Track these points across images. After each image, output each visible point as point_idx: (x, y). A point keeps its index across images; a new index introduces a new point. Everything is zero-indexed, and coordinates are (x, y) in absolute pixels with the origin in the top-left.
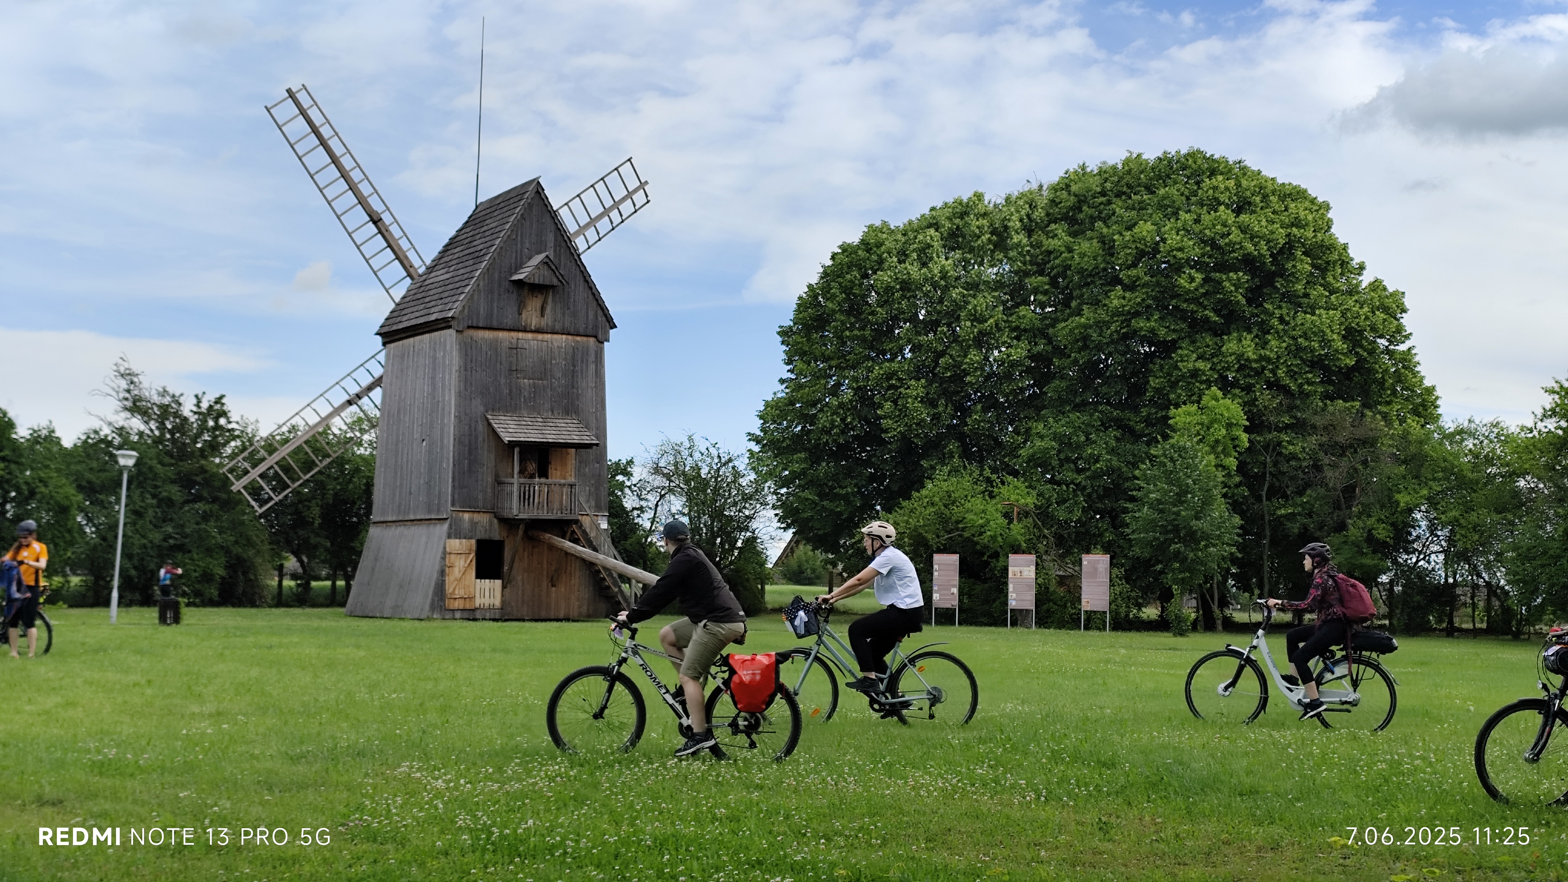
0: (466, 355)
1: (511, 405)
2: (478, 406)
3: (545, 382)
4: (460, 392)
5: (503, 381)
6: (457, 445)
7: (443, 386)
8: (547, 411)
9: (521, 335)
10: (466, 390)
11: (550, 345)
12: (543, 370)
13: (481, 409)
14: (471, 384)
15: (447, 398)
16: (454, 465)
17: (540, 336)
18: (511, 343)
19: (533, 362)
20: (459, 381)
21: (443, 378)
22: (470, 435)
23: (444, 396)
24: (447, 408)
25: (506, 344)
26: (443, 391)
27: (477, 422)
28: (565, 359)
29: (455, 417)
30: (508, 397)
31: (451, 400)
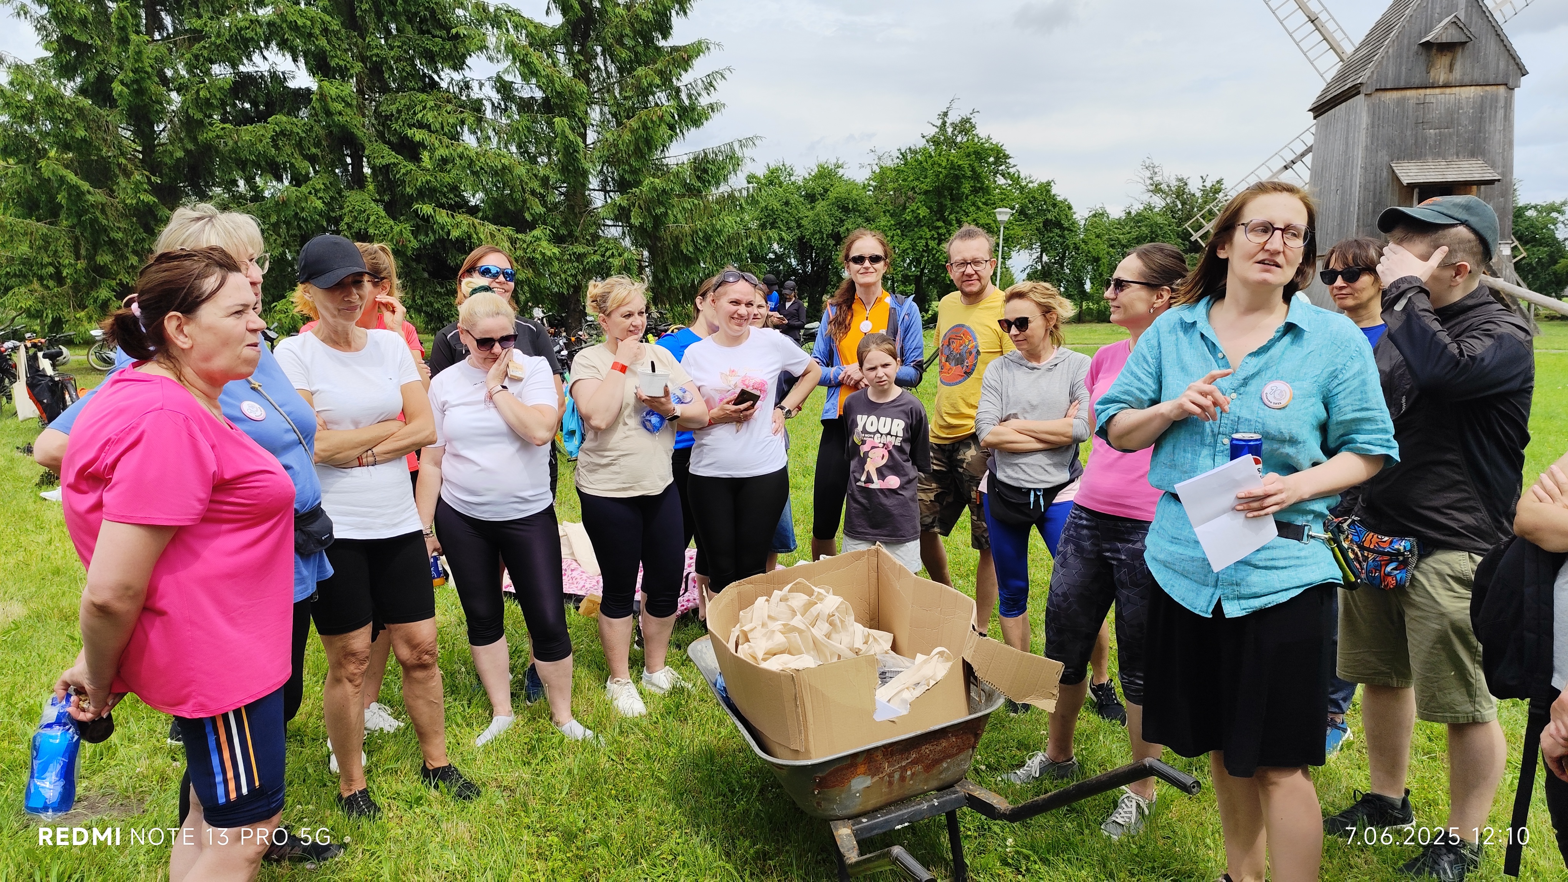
0: (1374, 114)
1: (1416, 154)
2: (1383, 156)
3: (1451, 130)
4: (1366, 146)
5: (1409, 133)
6: (1362, 192)
7: (1354, 143)
8: (1452, 155)
9: (1428, 91)
10: (1372, 144)
11: (1457, 97)
12: (1450, 119)
13: (1387, 158)
14: (1378, 139)
15: (1356, 153)
16: (1359, 208)
17: (1448, 90)
18: (1418, 99)
19: (1440, 113)
20: (1367, 137)
21: (1354, 136)
22: (1375, 181)
23: (1353, 151)
24: (1355, 161)
25: (1412, 102)
26: (1353, 147)
27: (1382, 170)
28: (1473, 108)
29: (1361, 167)
30: (1414, 147)
31: (1359, 155)
